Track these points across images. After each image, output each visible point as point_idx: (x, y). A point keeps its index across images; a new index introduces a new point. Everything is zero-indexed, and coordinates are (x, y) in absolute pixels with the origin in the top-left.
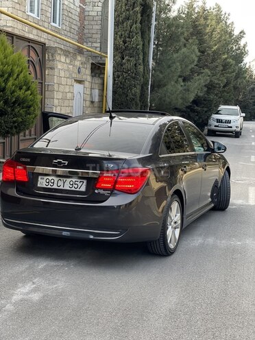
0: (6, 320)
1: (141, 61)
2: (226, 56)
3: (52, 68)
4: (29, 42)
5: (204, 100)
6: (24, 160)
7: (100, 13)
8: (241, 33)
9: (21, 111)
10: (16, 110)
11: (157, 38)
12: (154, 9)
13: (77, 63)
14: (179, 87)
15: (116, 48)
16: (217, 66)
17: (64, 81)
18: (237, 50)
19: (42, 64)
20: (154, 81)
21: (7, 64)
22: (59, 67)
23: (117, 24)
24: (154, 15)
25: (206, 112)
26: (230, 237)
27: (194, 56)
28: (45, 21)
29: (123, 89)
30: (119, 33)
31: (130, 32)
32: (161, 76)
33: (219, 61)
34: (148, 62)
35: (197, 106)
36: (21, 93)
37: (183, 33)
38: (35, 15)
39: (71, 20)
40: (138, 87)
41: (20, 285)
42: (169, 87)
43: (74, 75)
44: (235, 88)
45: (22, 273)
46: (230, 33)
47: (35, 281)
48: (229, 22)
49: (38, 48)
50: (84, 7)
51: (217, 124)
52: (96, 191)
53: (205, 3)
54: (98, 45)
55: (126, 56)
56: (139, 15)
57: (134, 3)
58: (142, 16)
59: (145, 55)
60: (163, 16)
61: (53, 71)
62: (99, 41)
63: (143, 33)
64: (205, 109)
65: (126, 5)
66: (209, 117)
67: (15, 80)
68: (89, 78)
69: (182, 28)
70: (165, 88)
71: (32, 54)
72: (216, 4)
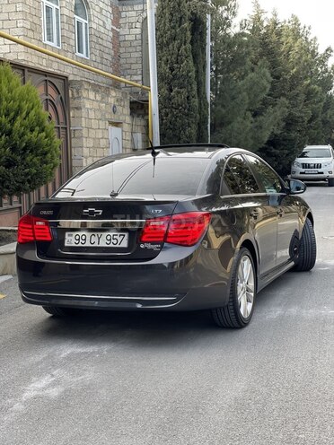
0: (12, 424)
1: (195, 92)
2: (309, 81)
3: (78, 108)
4: (46, 76)
5: (284, 140)
6: (44, 212)
7: (139, 37)
8: (327, 50)
9: (35, 160)
10: (28, 159)
11: (215, 62)
12: (208, 24)
13: (112, 100)
14: (248, 123)
15: (161, 78)
16: (297, 95)
17: (94, 124)
18: (324, 73)
19: (65, 103)
20: (215, 118)
21: (13, 99)
22: (88, 106)
23: (160, 46)
24: (209, 32)
25: (287, 155)
26: (321, 304)
27: (265, 83)
28: (68, 51)
29: (174, 130)
30: (164, 58)
31: (178, 55)
32: (224, 111)
33: (299, 88)
34: (205, 93)
35: (275, 148)
36: (32, 137)
37: (248, 53)
38: (54, 44)
39: (102, 48)
40: (193, 126)
41: (35, 379)
42: (235, 125)
43: (108, 116)
44: (325, 122)
45: (38, 363)
46: (313, 51)
47: (54, 373)
48: (310, 37)
49: (58, 83)
50: (118, 30)
51: (303, 170)
52: (142, 246)
53: (275, 15)
54: (140, 78)
55: (175, 87)
56: (189, 33)
57: (181, 18)
58: (192, 34)
59: (201, 84)
60: (221, 33)
61: (79, 112)
62: (139, 72)
63: (195, 57)
64: (286, 152)
65: (170, 21)
66: (291, 162)
67: (25, 119)
68: (128, 119)
69: (247, 46)
70: (230, 127)
71: (51, 91)
72: (293, 16)
